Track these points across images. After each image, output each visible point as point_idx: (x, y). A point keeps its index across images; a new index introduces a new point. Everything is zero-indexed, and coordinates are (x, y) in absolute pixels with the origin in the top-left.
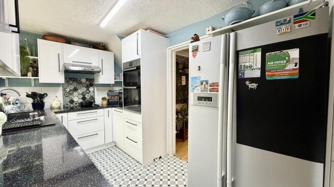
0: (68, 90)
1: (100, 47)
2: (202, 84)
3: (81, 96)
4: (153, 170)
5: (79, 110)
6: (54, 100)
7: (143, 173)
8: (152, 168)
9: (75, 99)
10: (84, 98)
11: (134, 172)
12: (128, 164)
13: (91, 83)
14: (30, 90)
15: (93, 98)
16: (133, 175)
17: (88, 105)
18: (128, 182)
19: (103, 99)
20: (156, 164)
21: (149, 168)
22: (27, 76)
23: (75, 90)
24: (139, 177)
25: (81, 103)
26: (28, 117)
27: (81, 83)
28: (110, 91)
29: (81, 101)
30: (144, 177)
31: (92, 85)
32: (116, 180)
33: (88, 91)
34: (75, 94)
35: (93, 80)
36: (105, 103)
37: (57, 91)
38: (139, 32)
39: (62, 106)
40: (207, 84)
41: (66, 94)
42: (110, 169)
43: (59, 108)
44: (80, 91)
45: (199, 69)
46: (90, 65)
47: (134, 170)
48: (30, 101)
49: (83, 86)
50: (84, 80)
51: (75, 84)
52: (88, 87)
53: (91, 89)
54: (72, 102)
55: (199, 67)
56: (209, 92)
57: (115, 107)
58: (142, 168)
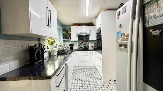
0: (80, 43)
1: (90, 25)
2: (122, 36)
3: (84, 46)
4: (108, 85)
5: (83, 51)
6: (76, 47)
7: (101, 84)
8: (107, 84)
9: (82, 47)
10: (85, 46)
11: (98, 82)
12: (97, 77)
13: (88, 40)
14: (70, 43)
15: (88, 46)
16: (97, 83)
17: (86, 49)
18: (93, 84)
19: (92, 47)
20: (111, 83)
21: (106, 83)
22: (68, 39)
23: (82, 43)
24: (99, 85)
25: (84, 48)
26: (64, 51)
27: (84, 40)
28: (95, 43)
29: (84, 47)
30: (102, 86)
31: (88, 41)
32: (89, 81)
33: (86, 44)
34: (82, 44)
35: (88, 39)
36: (93, 48)
37: (77, 44)
38: (101, 13)
39: (78, 49)
40: (124, 35)
41: (80, 45)
42: (89, 77)
43: (77, 49)
44: (84, 43)
45: (120, 26)
46: (86, 33)
47: (98, 81)
48: (70, 47)
49: (85, 42)
50: (85, 39)
51: (82, 41)
52: (86, 42)
53: (88, 43)
54: (81, 47)
55: (120, 25)
56: (125, 41)
57: (95, 50)
58: (102, 82)
